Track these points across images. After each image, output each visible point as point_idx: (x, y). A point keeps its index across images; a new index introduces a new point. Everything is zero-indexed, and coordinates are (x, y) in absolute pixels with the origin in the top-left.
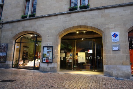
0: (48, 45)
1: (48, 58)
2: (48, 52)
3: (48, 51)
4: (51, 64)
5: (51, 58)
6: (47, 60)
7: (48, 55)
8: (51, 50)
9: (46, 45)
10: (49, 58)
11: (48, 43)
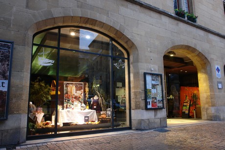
0: (151, 71)
1: (156, 98)
2: (154, 86)
3: (154, 83)
4: (161, 111)
5: (161, 99)
6: (154, 103)
7: (154, 91)
8: (159, 83)
9: (147, 70)
10: (157, 100)
11: (152, 66)
